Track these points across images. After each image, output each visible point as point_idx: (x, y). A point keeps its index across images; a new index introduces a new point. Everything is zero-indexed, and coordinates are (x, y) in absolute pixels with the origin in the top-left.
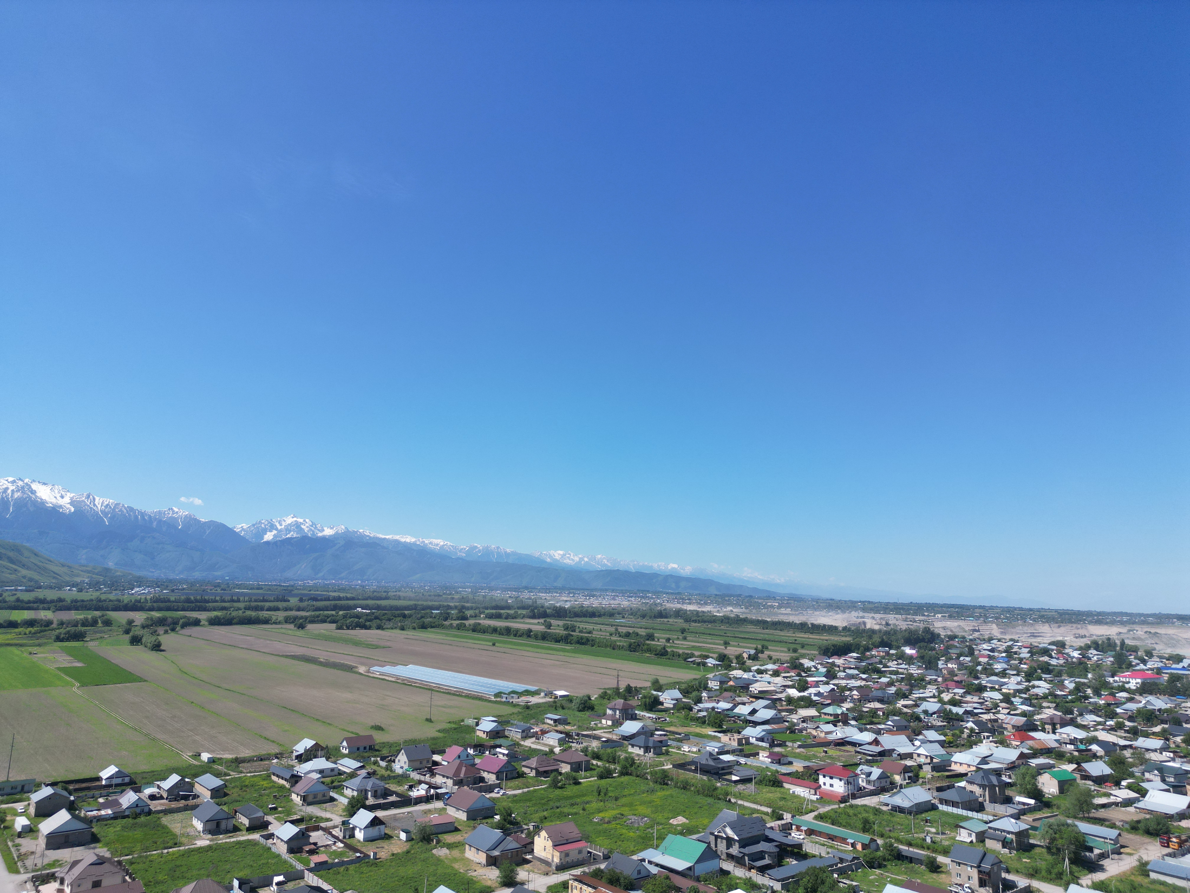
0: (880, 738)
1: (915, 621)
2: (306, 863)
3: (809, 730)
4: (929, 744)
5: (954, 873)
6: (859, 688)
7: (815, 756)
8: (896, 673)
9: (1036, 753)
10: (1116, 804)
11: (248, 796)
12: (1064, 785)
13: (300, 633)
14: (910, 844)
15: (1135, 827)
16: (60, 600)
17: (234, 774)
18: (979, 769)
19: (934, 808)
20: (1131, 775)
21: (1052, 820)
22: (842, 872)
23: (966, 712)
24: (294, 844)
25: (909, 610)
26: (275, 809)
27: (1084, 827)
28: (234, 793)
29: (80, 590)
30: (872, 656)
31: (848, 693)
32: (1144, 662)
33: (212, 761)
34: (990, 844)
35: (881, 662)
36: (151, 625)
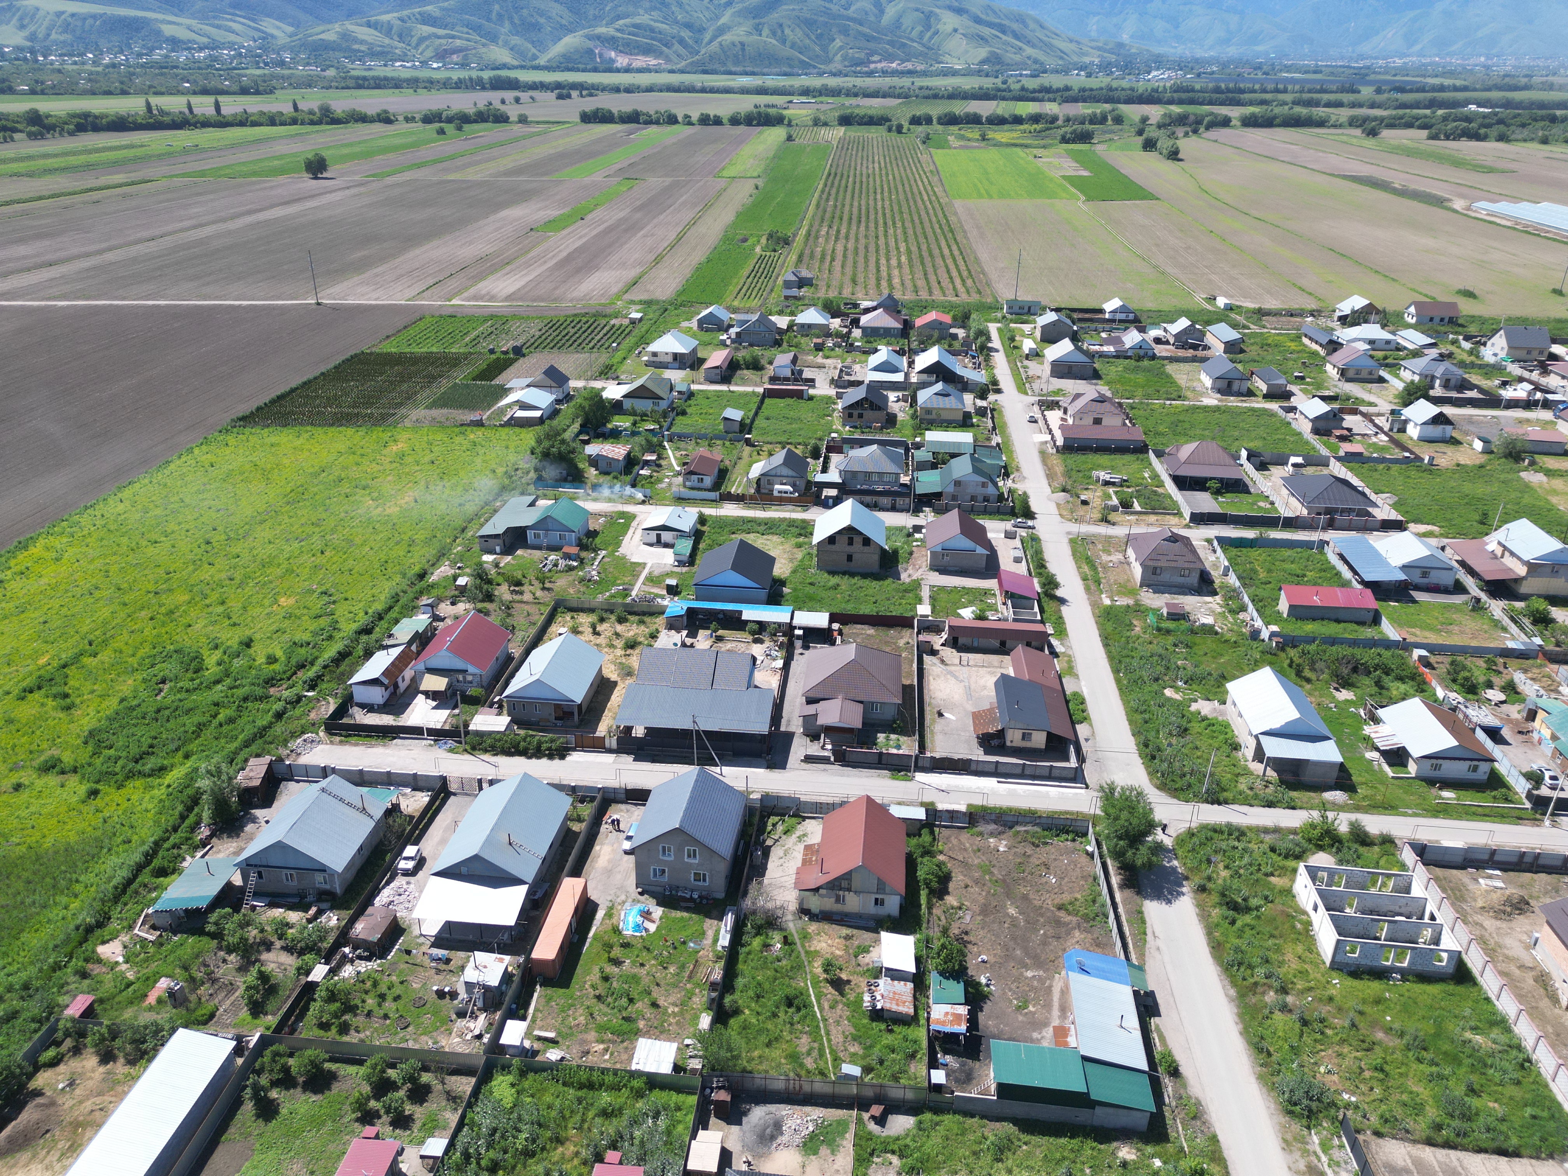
2: (1334, 449)
11: (1269, 358)
13: (1370, 142)
16: (1067, 89)
17: (1254, 328)
24: (1321, 425)
26: (1302, 378)
28: (1253, 351)
29: (1089, 75)
33: (1230, 308)
36: (1170, 123)
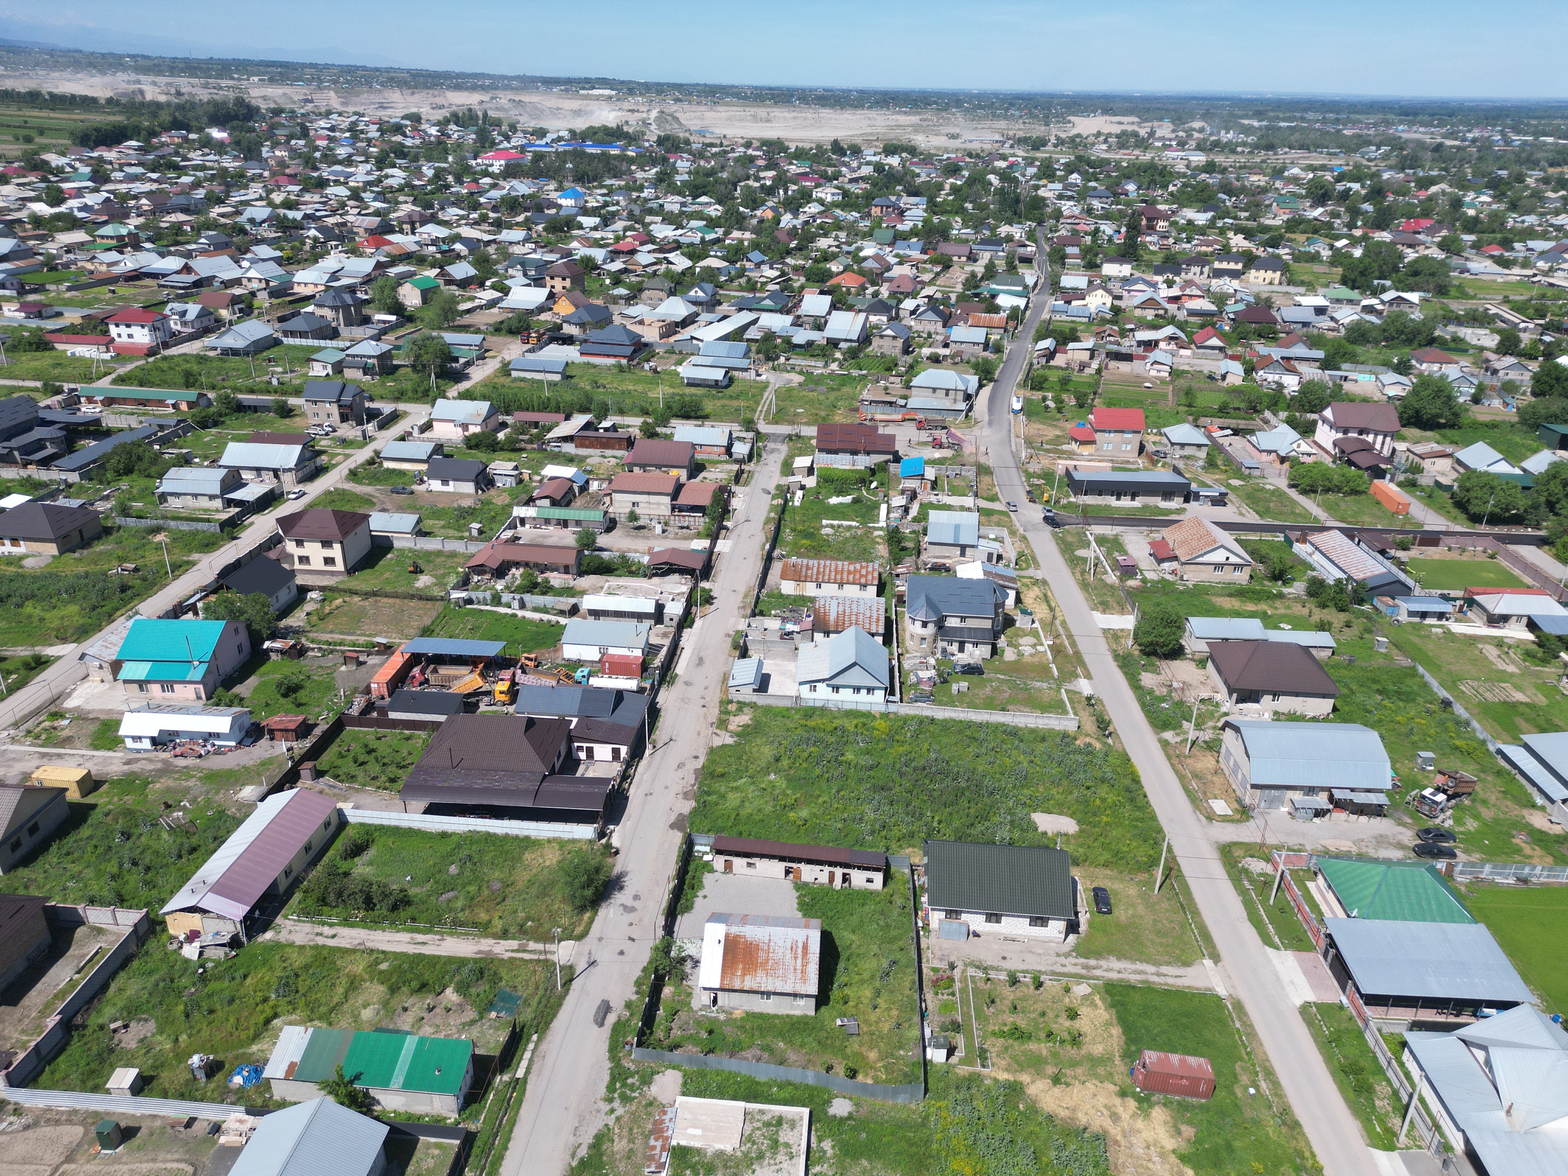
0: (192, 263)
1: (221, 88)
3: (80, 264)
4: (261, 264)
5: (310, 413)
6: (149, 195)
7: (97, 300)
8: (203, 168)
9: (395, 260)
10: (481, 307)
12: (427, 295)
14: (252, 391)
15: (498, 329)
18: (328, 288)
19: (277, 342)
20: (495, 273)
21: (415, 336)
22: (165, 441)
23: (306, 217)
25: (209, 69)
27: (450, 337)
30: (163, 145)
31: (132, 203)
32: (508, 138)
34: (349, 373)
35: (177, 154)
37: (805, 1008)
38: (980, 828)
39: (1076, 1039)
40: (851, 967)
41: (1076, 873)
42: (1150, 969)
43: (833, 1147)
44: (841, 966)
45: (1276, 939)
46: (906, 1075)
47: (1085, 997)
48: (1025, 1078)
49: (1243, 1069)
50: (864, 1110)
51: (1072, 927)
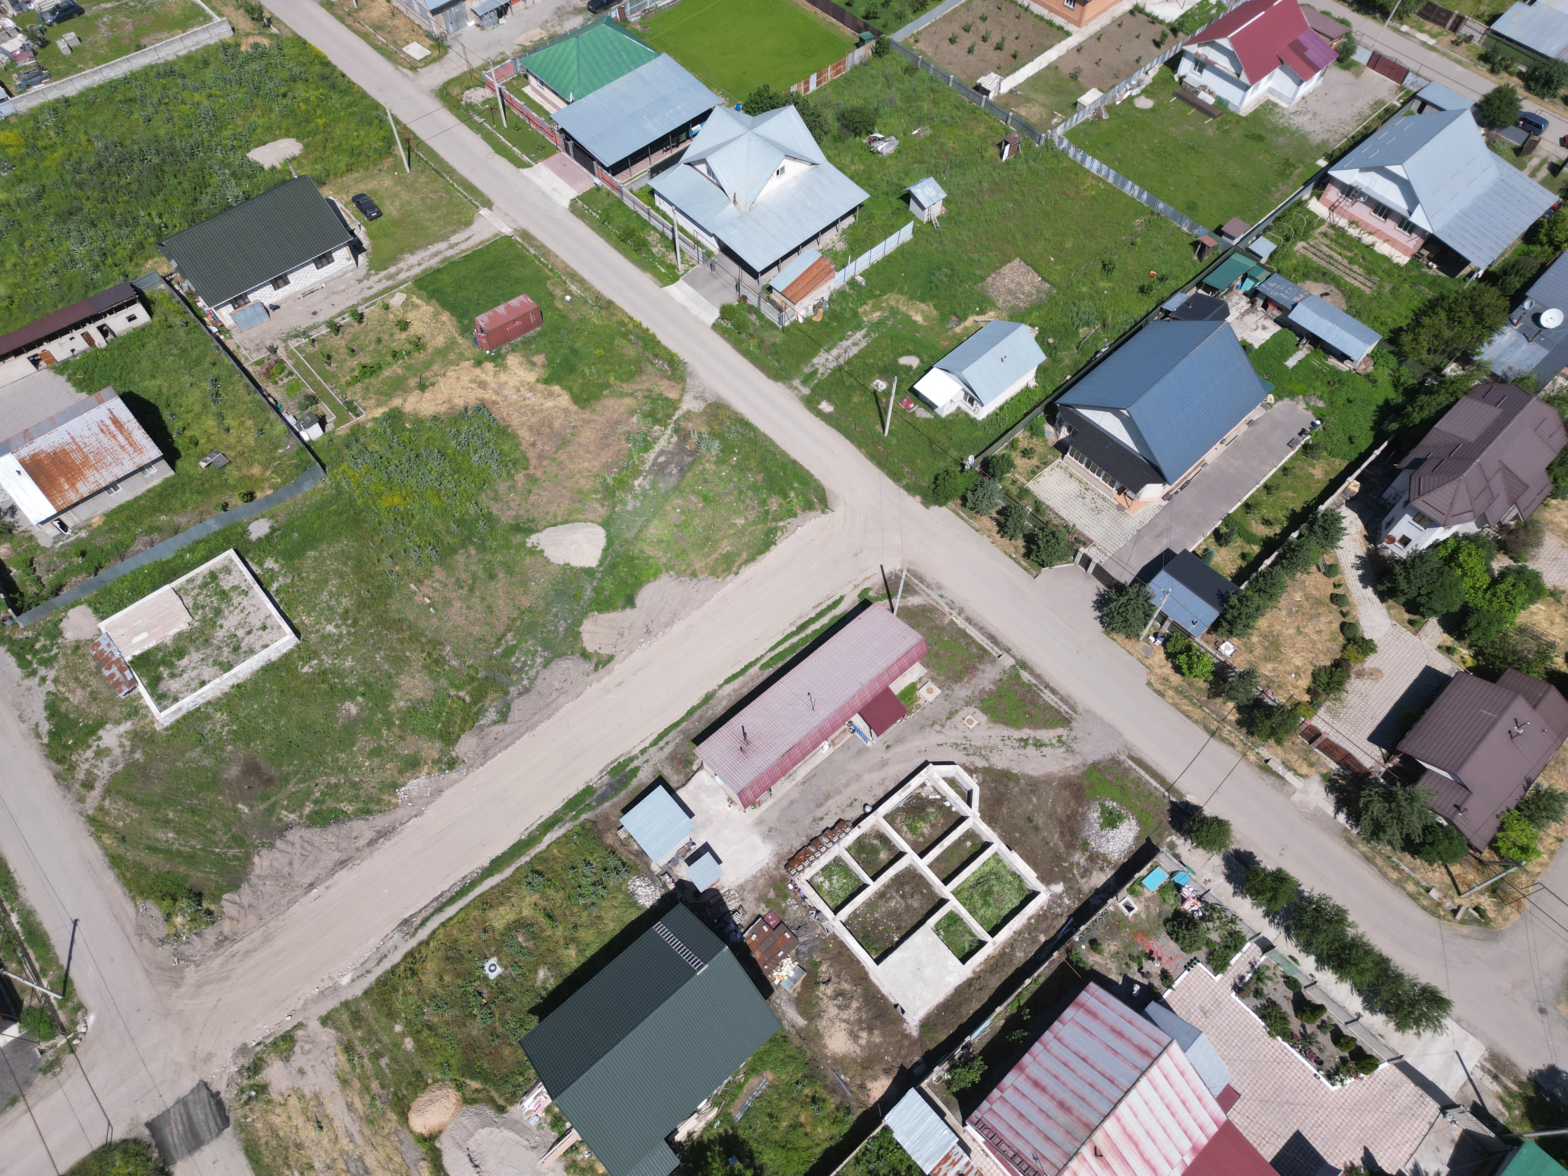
37: (161, 473)
38: (205, 199)
39: (418, 344)
40: (177, 410)
41: (327, 192)
42: (442, 246)
43: (276, 561)
44: (166, 415)
45: (525, 158)
46: (297, 466)
47: (405, 304)
48: (397, 402)
49: (553, 284)
50: (282, 518)
51: (357, 248)
